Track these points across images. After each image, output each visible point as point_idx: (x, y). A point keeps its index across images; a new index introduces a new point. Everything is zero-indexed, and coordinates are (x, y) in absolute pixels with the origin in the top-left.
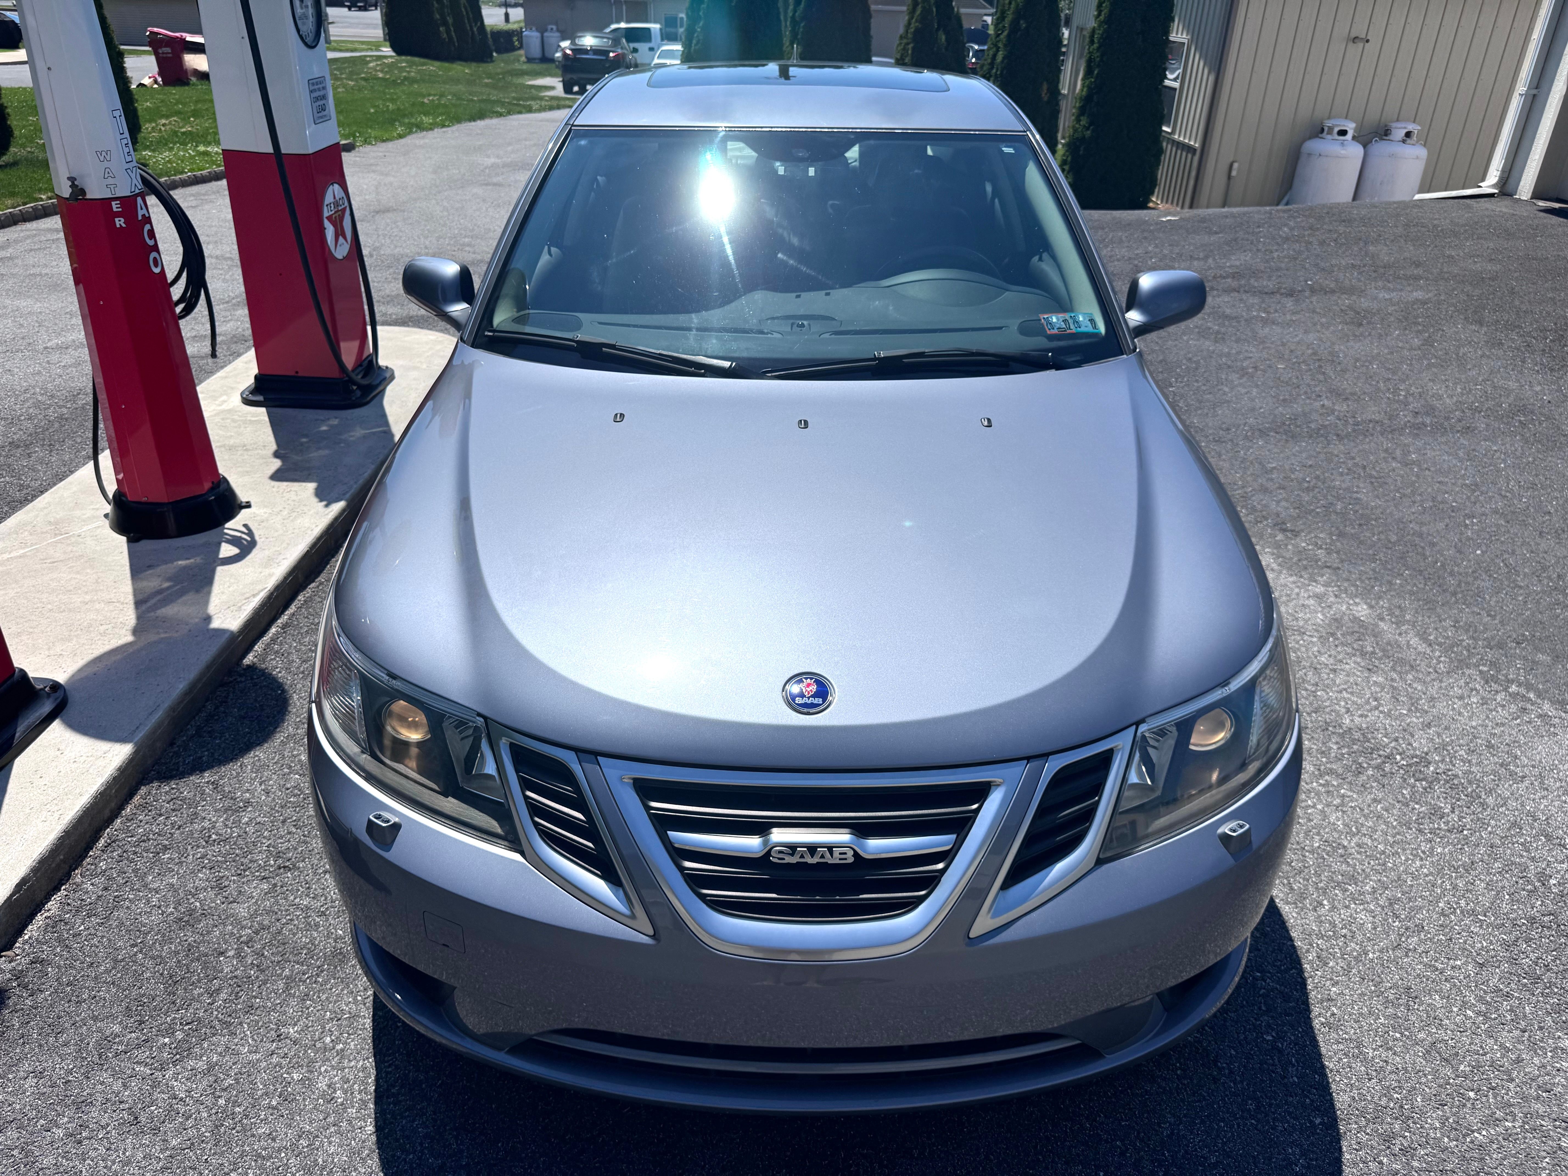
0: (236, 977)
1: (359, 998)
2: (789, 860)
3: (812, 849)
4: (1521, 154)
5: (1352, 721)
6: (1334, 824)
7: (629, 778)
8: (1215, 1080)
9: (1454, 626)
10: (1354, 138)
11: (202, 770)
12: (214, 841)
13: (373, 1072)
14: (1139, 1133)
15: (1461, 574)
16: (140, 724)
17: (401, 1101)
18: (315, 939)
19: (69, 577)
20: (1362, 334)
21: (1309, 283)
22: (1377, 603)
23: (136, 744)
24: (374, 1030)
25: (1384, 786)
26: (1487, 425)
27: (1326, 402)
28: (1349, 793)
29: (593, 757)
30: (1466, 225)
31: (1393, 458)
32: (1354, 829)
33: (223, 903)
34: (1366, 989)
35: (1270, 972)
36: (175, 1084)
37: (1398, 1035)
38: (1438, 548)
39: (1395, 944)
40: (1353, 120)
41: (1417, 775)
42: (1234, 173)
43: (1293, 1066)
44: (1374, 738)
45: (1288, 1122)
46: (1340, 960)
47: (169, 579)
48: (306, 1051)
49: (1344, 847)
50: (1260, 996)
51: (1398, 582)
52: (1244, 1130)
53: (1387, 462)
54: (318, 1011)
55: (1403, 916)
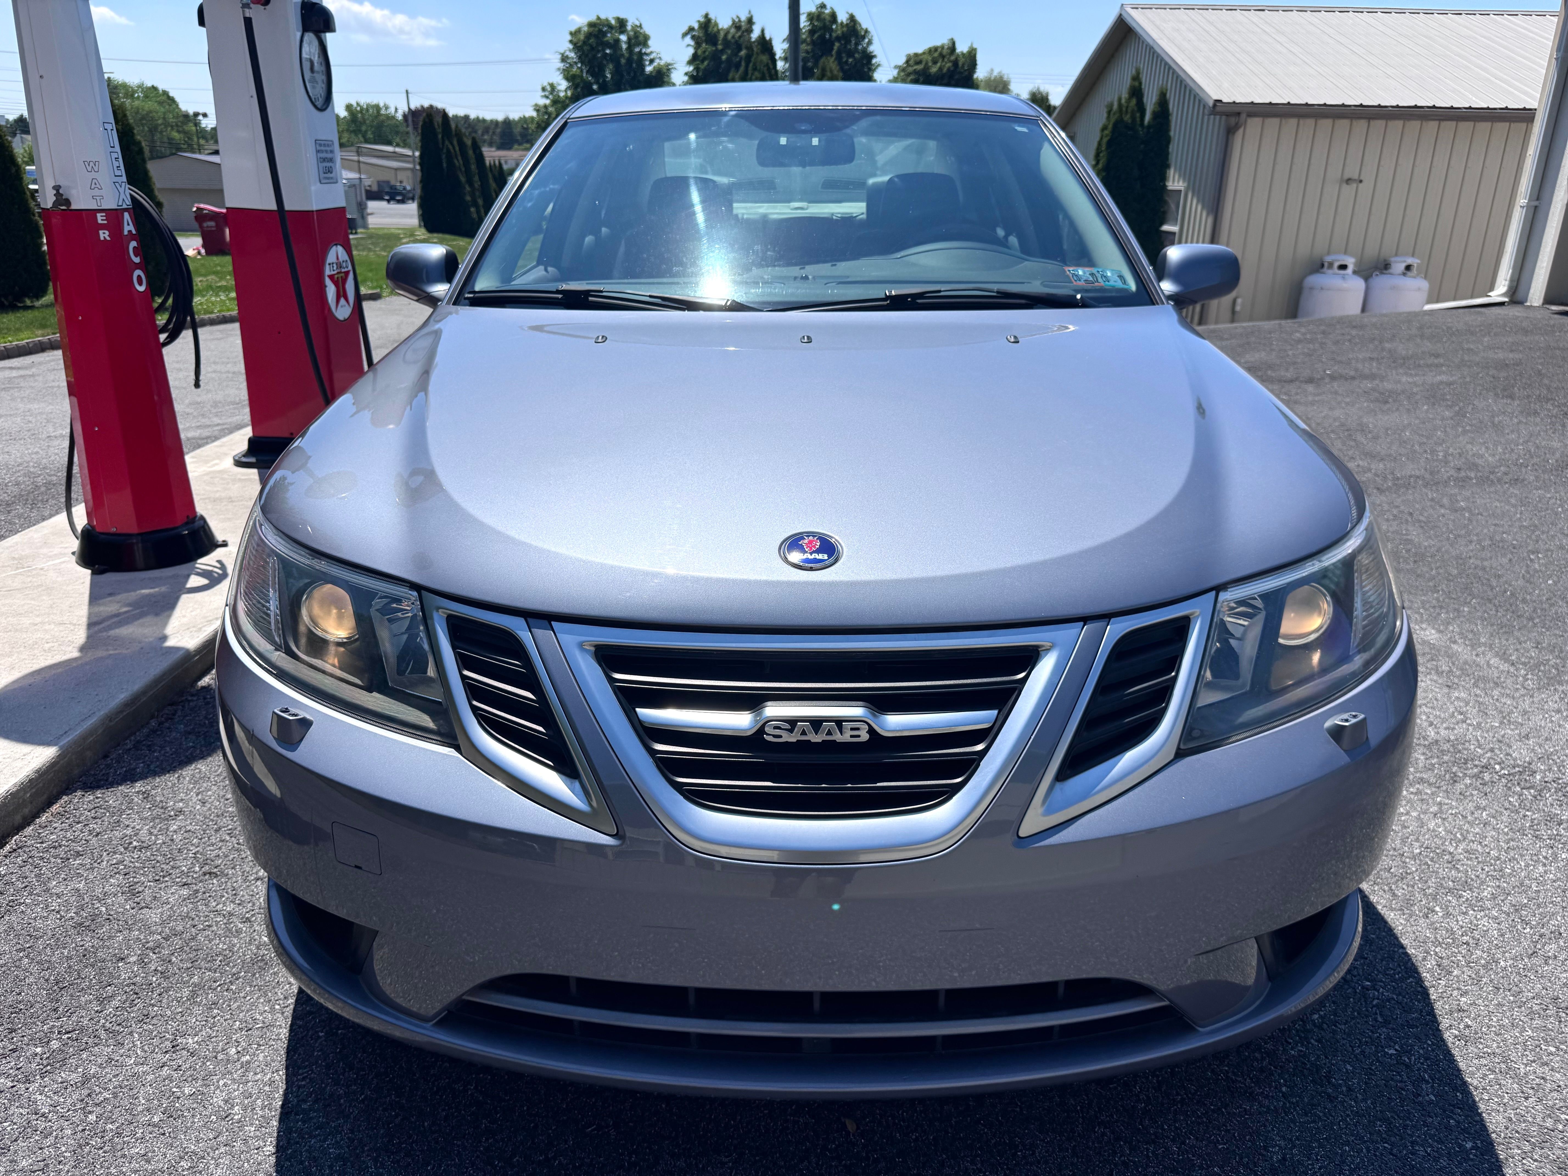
0: (134, 984)
1: (277, 1007)
2: (787, 738)
3: (816, 723)
4: (1528, 266)
5: (1438, 733)
6: (1434, 831)
7: (591, 645)
8: (1331, 1099)
9: (1537, 647)
10: (1355, 272)
11: (134, 780)
12: (135, 847)
13: (282, 1087)
14: (1241, 1159)
15: (1535, 601)
16: (70, 729)
17: (312, 1118)
18: (234, 945)
19: (23, 603)
20: (1389, 409)
21: (1328, 372)
22: (1447, 628)
23: (61, 748)
24: (289, 1041)
25: (1486, 794)
26: (1537, 477)
27: (1361, 463)
28: (1447, 801)
29: (546, 622)
30: (1480, 326)
31: (1441, 506)
32: (1458, 835)
33: (133, 909)
34: (1503, 998)
35: (1381, 981)
36: (39, 1097)
37: (1553, 1049)
38: (1505, 579)
39: (1530, 952)
40: (1352, 255)
41: (1522, 783)
42: (1238, 308)
43: (1427, 1082)
44: (1465, 749)
45: (1431, 1146)
46: (1465, 969)
47: (129, 605)
48: (204, 1063)
49: (1450, 853)
50: (1374, 1006)
51: (1466, 609)
52: (1375, 1155)
53: (1434, 509)
54: (225, 1020)
55: (1534, 923)
